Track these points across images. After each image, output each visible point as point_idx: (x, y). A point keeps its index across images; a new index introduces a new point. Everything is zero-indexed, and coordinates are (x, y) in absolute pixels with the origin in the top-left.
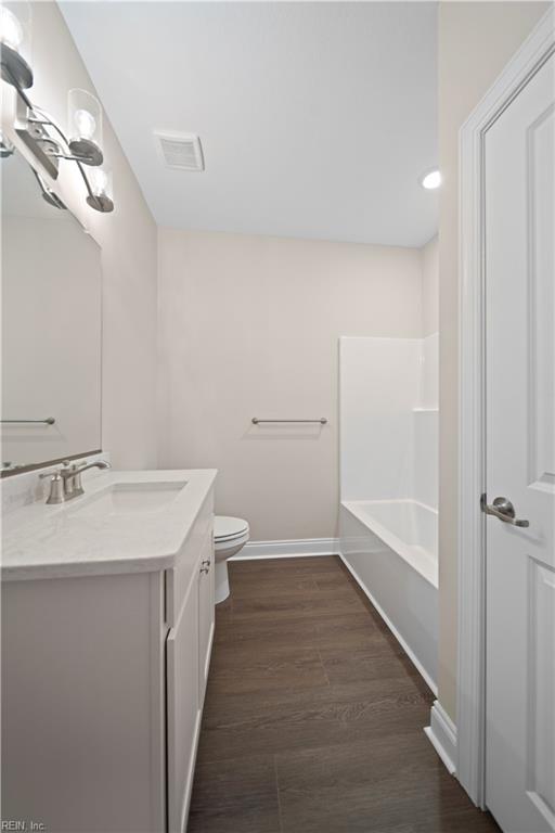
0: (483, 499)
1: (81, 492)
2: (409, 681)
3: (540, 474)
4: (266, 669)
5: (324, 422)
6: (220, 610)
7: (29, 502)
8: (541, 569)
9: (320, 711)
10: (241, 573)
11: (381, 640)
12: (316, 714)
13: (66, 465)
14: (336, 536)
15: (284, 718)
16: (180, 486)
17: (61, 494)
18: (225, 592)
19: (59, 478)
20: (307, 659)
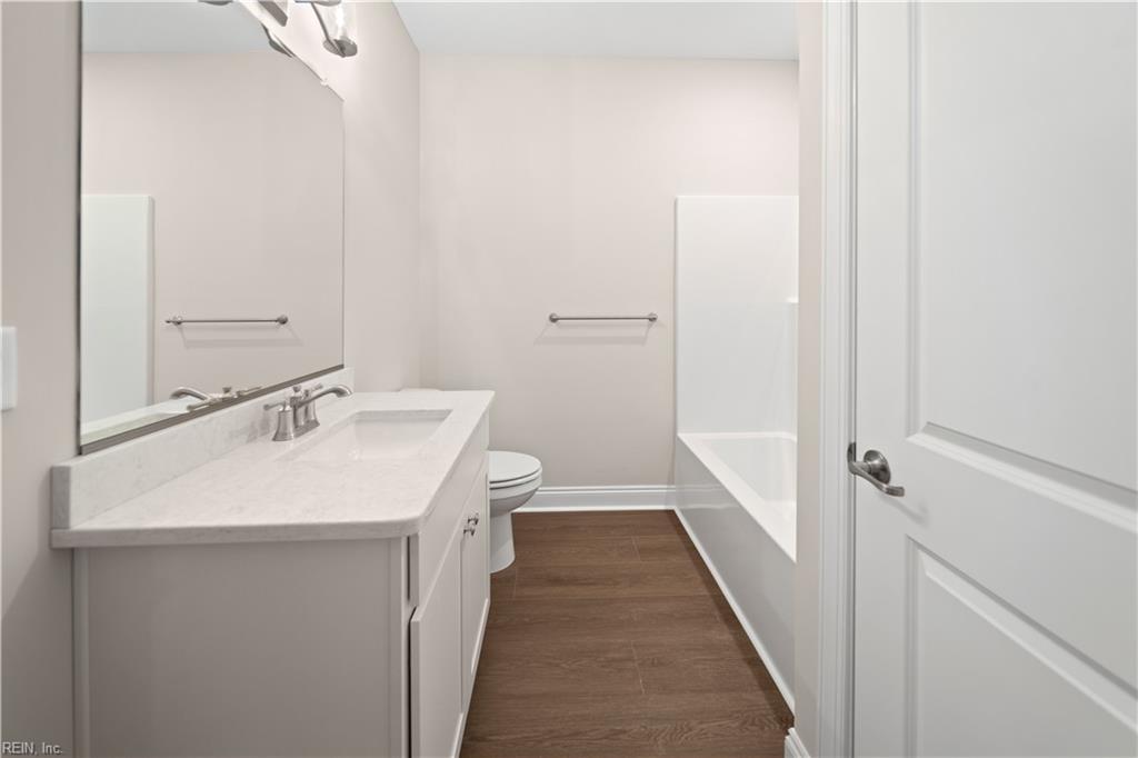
0: (852, 450)
1: (316, 423)
2: (760, 698)
3: (922, 424)
4: (557, 665)
5: (652, 319)
6: (497, 581)
7: (252, 438)
8: (923, 557)
9: (627, 728)
10: (531, 531)
11: (724, 636)
12: (625, 732)
13: (296, 390)
14: (670, 481)
15: (577, 734)
16: (441, 416)
17: (291, 428)
18: (507, 556)
19: (288, 408)
20: (617, 656)
